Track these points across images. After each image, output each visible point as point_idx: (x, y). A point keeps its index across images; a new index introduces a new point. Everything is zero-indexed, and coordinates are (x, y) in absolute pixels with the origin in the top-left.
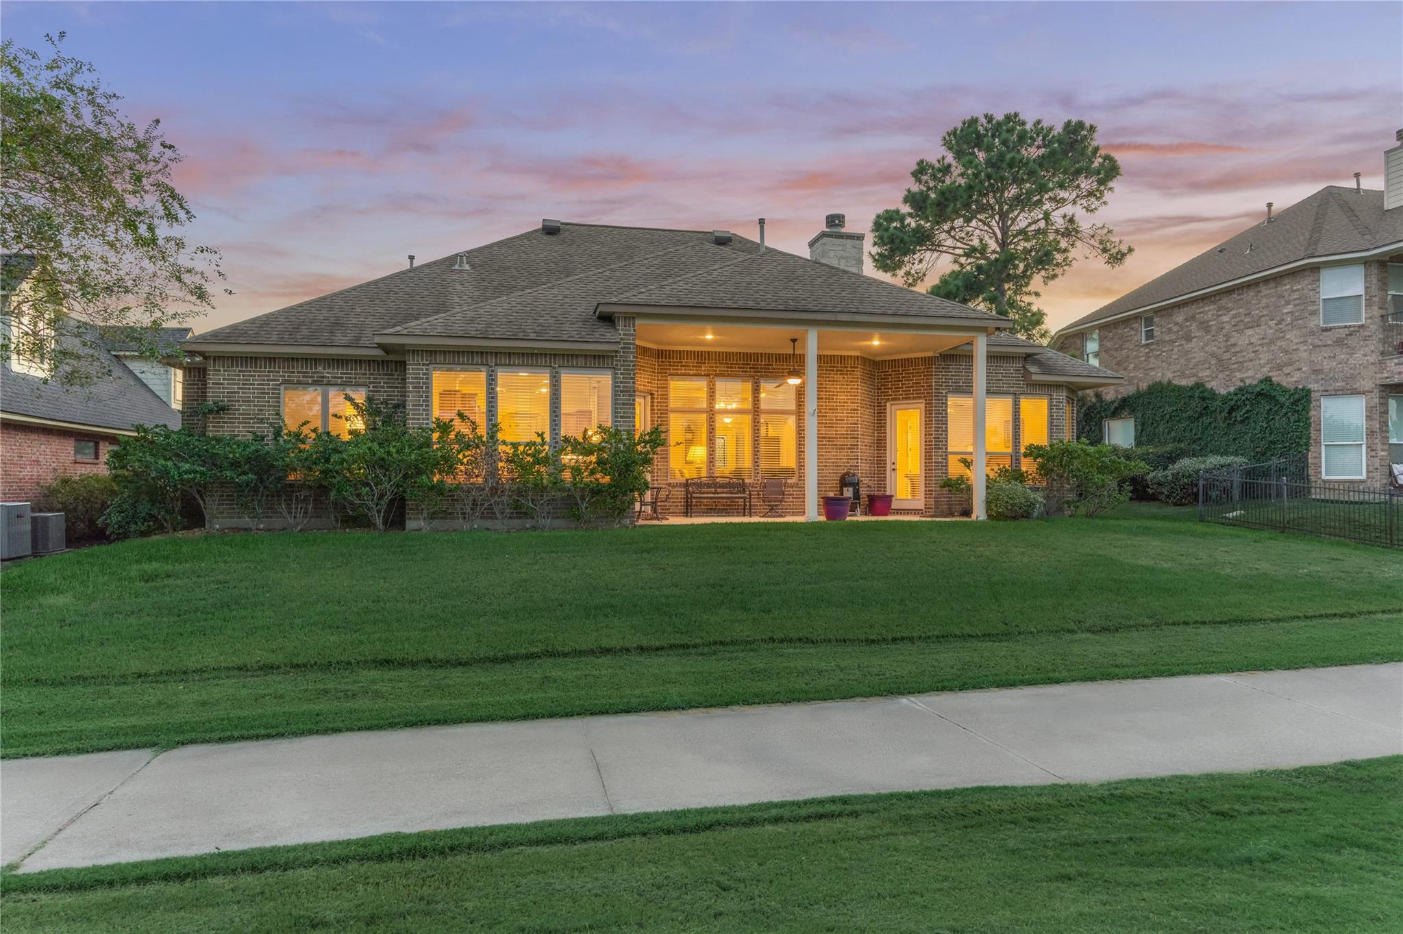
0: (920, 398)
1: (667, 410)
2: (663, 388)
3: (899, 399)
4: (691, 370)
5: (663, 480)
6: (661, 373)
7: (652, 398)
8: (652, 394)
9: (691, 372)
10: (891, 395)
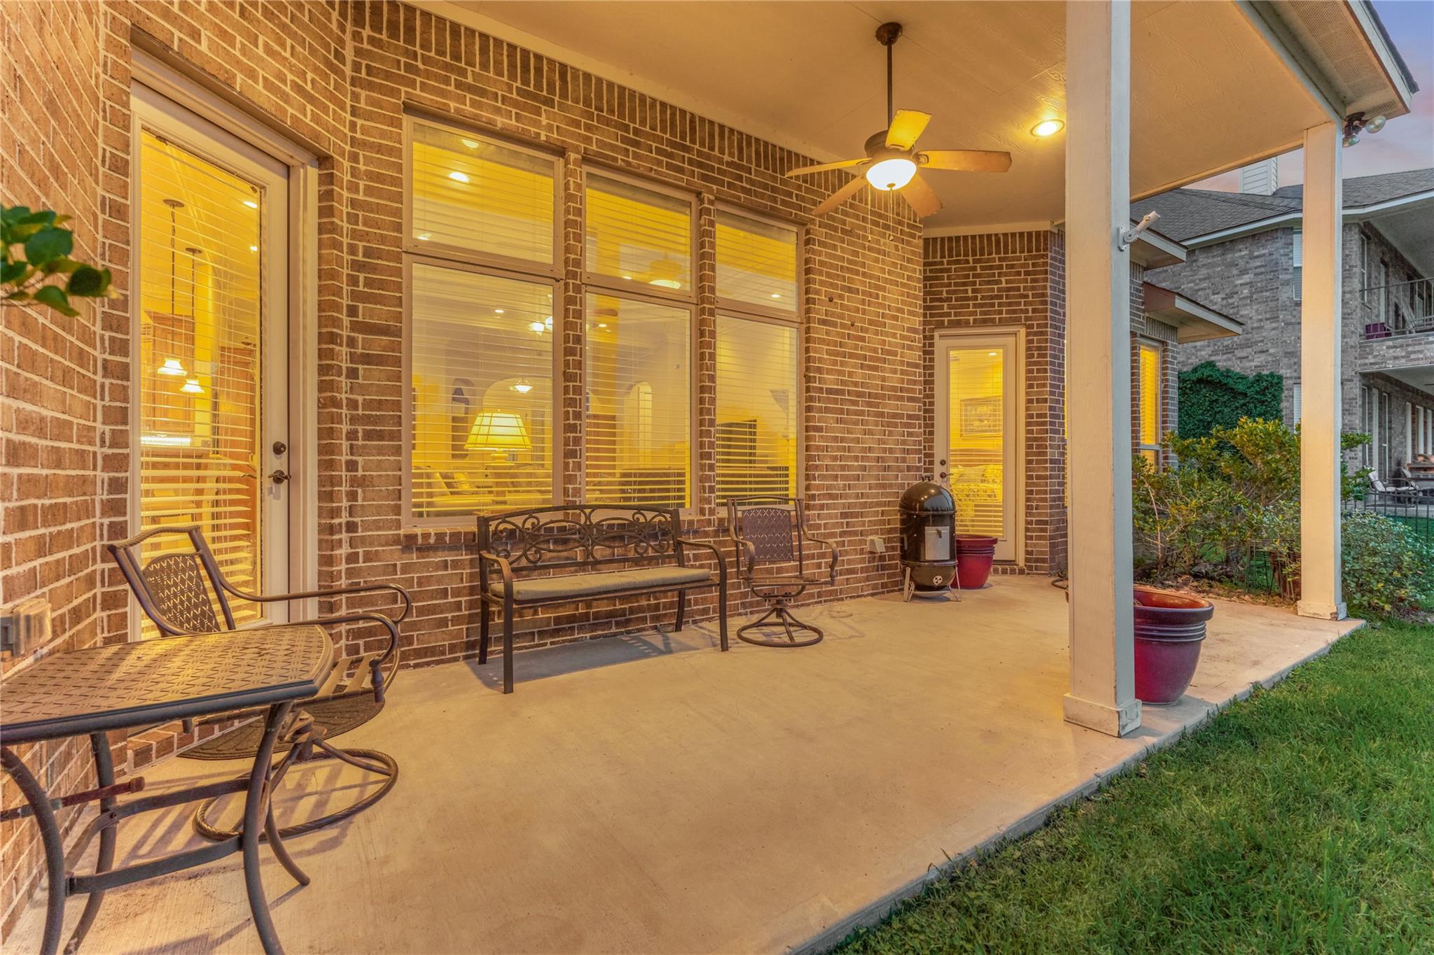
0: (1015, 321)
1: (397, 242)
2: (379, 149)
3: (967, 324)
4: (497, 111)
5: (377, 526)
6: (371, 86)
7: (328, 179)
8: (323, 160)
9: (500, 122)
10: (949, 314)
